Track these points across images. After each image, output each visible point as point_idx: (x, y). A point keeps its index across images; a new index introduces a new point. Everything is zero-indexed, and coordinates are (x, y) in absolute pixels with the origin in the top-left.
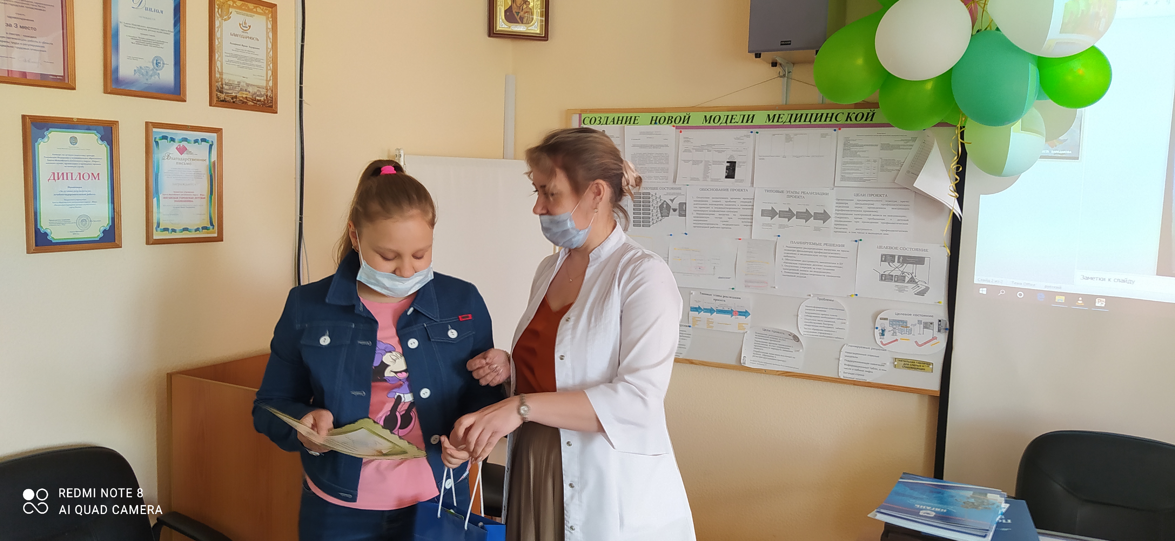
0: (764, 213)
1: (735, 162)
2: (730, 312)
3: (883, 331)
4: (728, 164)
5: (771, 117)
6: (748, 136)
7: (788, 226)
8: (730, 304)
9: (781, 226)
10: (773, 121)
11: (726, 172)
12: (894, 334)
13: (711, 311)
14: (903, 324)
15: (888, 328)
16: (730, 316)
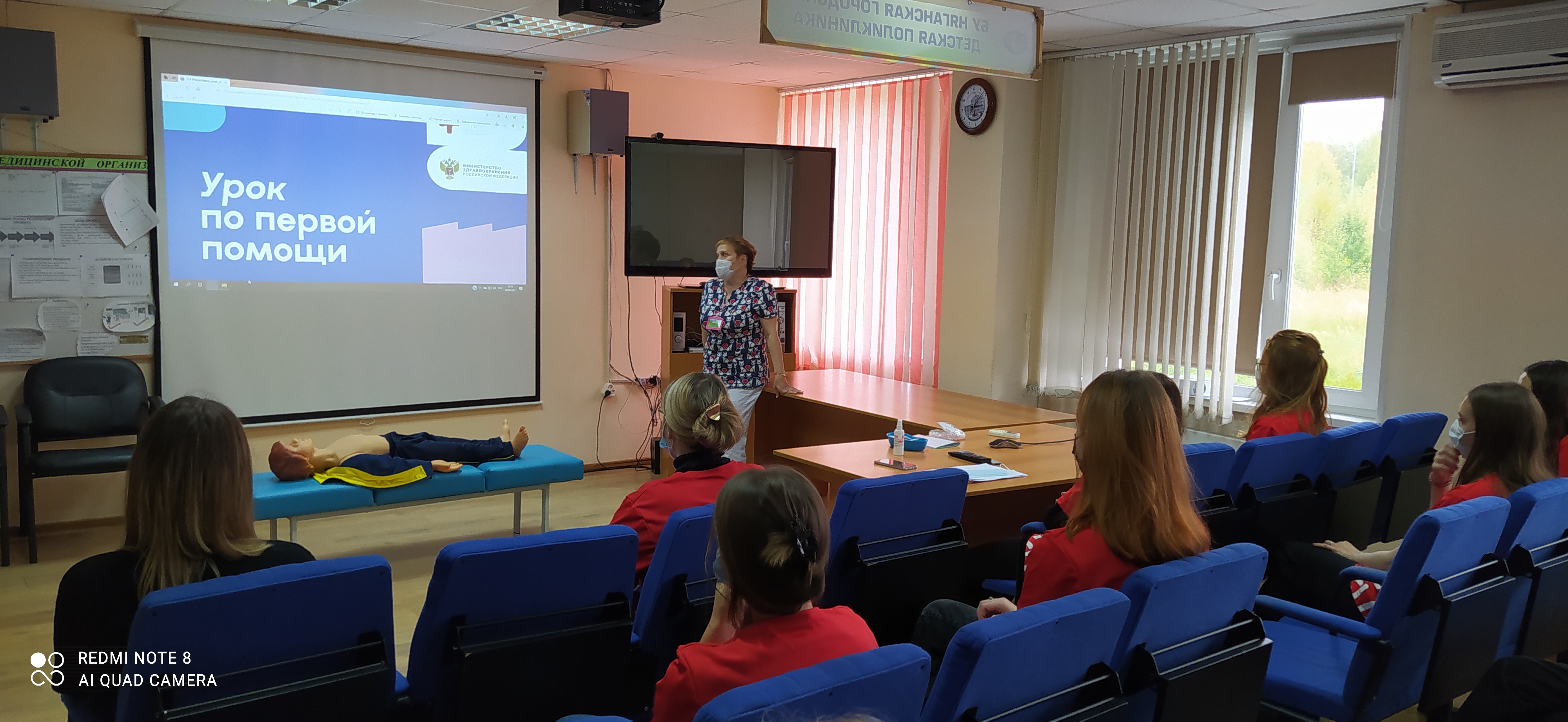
3: (109, 318)
7: (18, 246)
9: (11, 246)
12: (118, 319)
14: (123, 311)
15: (113, 316)
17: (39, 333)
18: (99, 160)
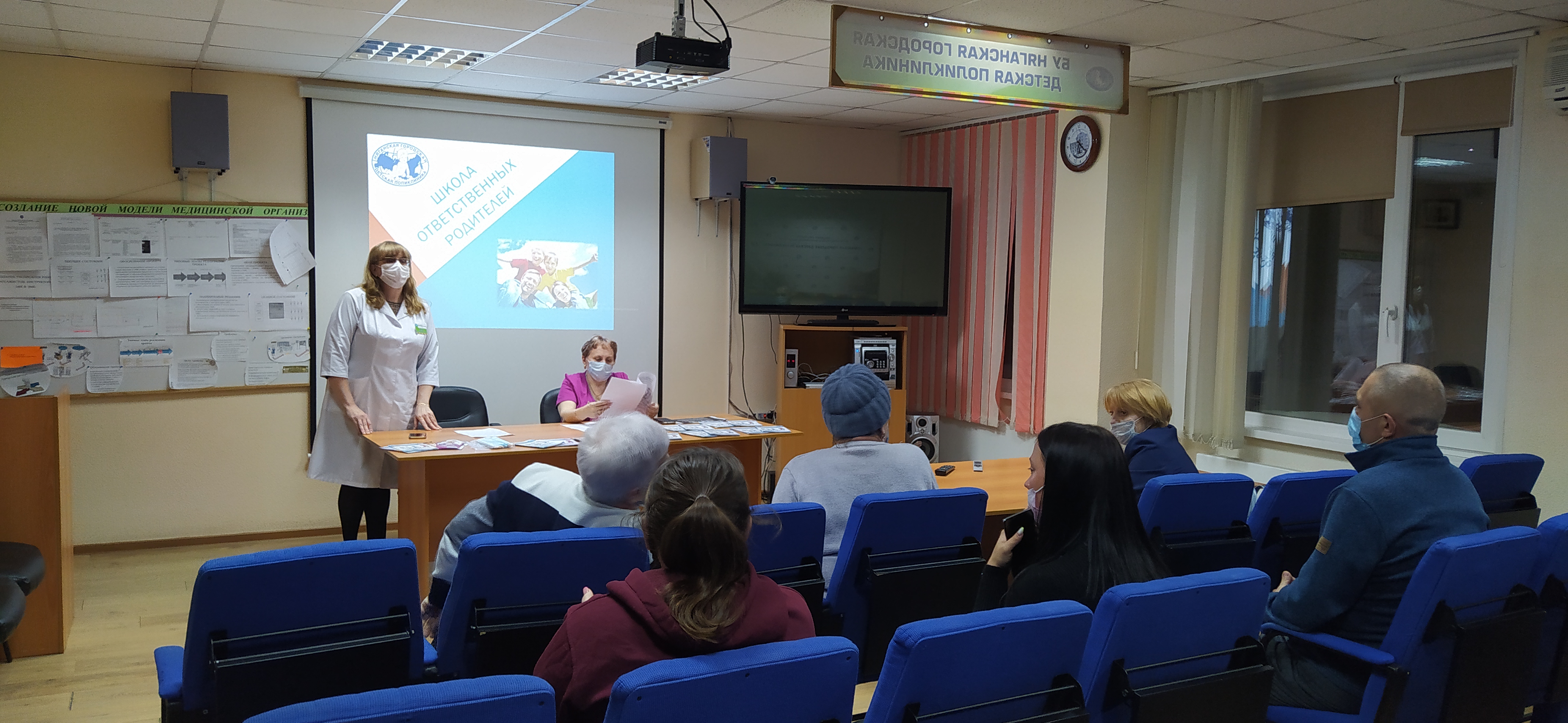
0: (176, 277)
1: (149, 241)
2: (156, 351)
3: (274, 350)
4: (144, 243)
5: (176, 209)
6: (159, 222)
7: (195, 285)
8: (154, 345)
9: (190, 286)
10: (178, 212)
11: (143, 249)
12: (281, 351)
13: (139, 352)
14: (287, 344)
15: (277, 348)
16: (156, 354)
17: (212, 363)
18: (265, 208)
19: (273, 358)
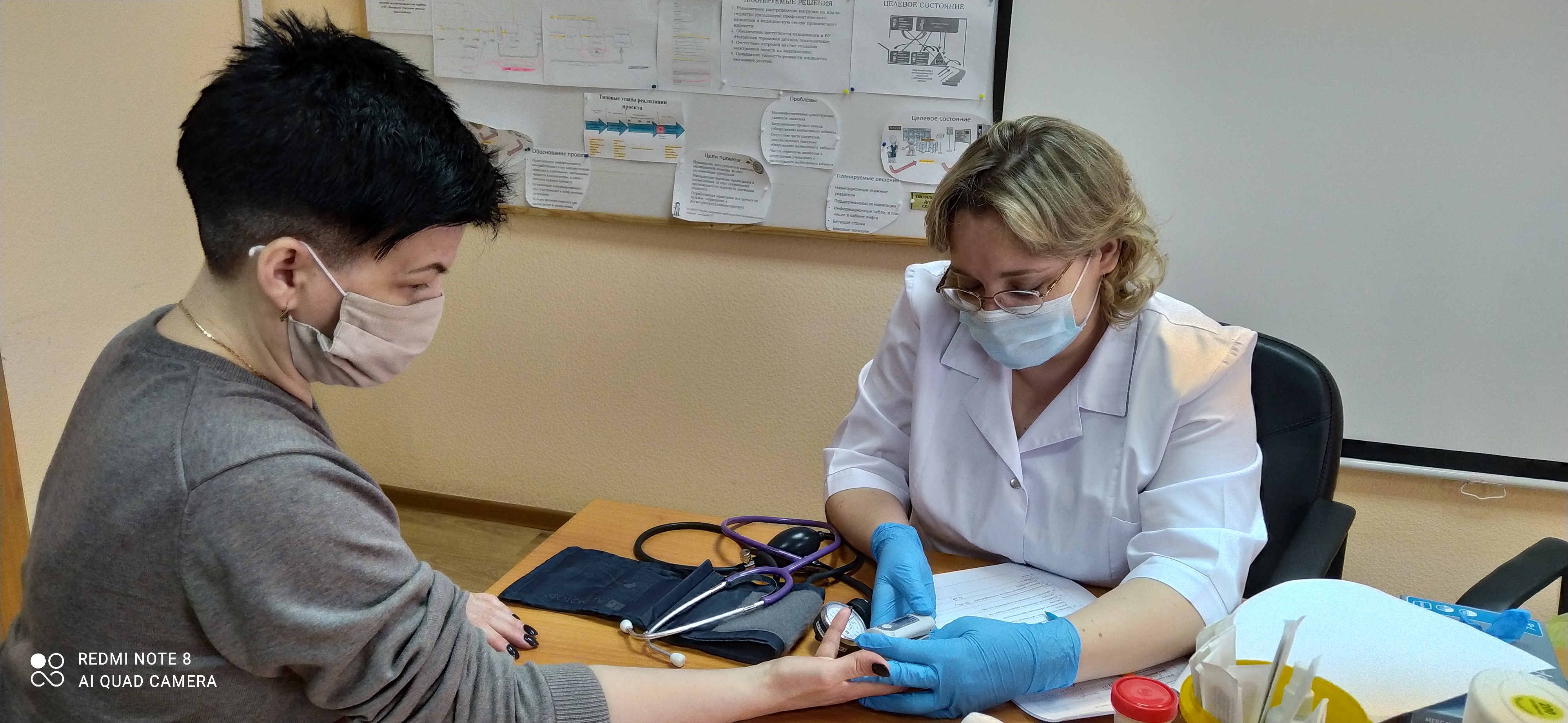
2: (651, 127)
3: (894, 148)
8: (650, 113)
12: (911, 152)
13: (619, 127)
14: (924, 135)
15: (902, 144)
16: (648, 135)
17: (758, 168)
19: (891, 168)
